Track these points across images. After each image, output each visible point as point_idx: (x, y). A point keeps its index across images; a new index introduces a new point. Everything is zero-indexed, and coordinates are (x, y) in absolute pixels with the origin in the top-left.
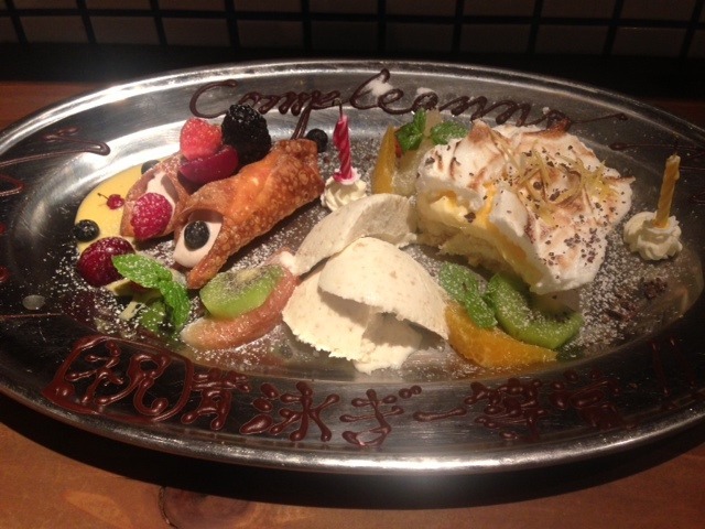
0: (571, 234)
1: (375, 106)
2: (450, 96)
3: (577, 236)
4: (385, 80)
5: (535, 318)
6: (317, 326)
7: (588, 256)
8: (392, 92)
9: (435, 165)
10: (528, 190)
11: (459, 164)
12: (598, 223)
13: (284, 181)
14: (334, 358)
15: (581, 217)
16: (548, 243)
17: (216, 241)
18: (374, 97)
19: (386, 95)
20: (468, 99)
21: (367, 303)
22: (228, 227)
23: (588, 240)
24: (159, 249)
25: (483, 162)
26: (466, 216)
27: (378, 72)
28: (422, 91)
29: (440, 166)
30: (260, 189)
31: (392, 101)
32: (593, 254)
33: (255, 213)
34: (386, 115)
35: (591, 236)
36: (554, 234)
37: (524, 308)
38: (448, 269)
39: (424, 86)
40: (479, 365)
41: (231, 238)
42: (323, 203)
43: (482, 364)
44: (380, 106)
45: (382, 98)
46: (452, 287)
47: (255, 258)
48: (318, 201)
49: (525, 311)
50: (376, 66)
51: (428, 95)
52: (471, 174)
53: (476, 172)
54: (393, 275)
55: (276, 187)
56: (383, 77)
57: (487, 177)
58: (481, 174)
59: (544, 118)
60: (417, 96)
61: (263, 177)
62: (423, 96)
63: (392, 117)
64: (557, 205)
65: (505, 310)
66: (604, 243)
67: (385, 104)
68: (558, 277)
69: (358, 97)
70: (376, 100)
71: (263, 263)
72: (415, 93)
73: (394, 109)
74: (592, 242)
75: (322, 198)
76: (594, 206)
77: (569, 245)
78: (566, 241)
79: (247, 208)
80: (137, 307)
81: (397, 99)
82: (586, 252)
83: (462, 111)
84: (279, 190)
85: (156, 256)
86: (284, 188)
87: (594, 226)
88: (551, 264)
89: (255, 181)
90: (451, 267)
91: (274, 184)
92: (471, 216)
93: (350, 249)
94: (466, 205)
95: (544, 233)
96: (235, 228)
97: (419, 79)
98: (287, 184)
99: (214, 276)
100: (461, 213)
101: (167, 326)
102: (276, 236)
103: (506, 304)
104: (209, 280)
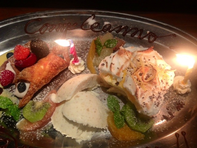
0: (151, 94)
1: (89, 29)
2: (115, 25)
3: (153, 95)
4: (93, 19)
5: (138, 122)
6: (62, 126)
7: (157, 104)
8: (95, 23)
9: (105, 65)
10: (137, 76)
11: (114, 64)
12: (161, 90)
13: (53, 66)
14: (68, 137)
15: (156, 86)
16: (143, 98)
17: (28, 91)
18: (89, 25)
19: (93, 25)
20: (122, 26)
21: (78, 122)
22: (32, 85)
23: (157, 97)
24: (11, 89)
25: (122, 63)
26: (116, 84)
27: (91, 15)
28: (106, 23)
29: (107, 66)
30: (44, 70)
31: (95, 27)
32: (159, 103)
33: (43, 79)
34: (93, 32)
35: (158, 95)
36: (145, 94)
37: (134, 117)
38: (110, 98)
39: (107, 21)
40: (117, 140)
41: (33, 89)
42: (69, 69)
43: (119, 140)
44: (91, 29)
45: (92, 26)
46: (111, 105)
47: (44, 92)
48: (67, 68)
49: (134, 119)
50: (90, 13)
51: (108, 25)
52: (118, 68)
53: (120, 67)
54: (88, 110)
55: (50, 68)
56: (93, 17)
57: (123, 69)
58: (122, 67)
59: (147, 35)
60: (104, 25)
61: (45, 65)
62: (106, 25)
63: (95, 33)
64: (147, 82)
65: (128, 118)
66: (163, 98)
67: (93, 28)
68: (146, 112)
69: (83, 25)
70: (90, 27)
71: (47, 94)
72: (103, 24)
73: (96, 30)
74: (158, 98)
75: (69, 68)
76: (160, 81)
77: (150, 99)
78: (149, 97)
79: (39, 78)
80: (3, 113)
81: (97, 26)
82: (156, 103)
83: (119, 32)
84: (52, 69)
85: (10, 91)
86: (54, 68)
87: (160, 91)
88: (144, 107)
89: (42, 67)
90: (111, 97)
91: (49, 67)
92: (117, 83)
93: (73, 98)
94: (116, 79)
95: (142, 94)
96: (35, 85)
97: (105, 18)
98: (55, 67)
99: (29, 102)
100: (114, 83)
101: (12, 121)
102: (52, 83)
103: (128, 116)
104: (26, 104)
